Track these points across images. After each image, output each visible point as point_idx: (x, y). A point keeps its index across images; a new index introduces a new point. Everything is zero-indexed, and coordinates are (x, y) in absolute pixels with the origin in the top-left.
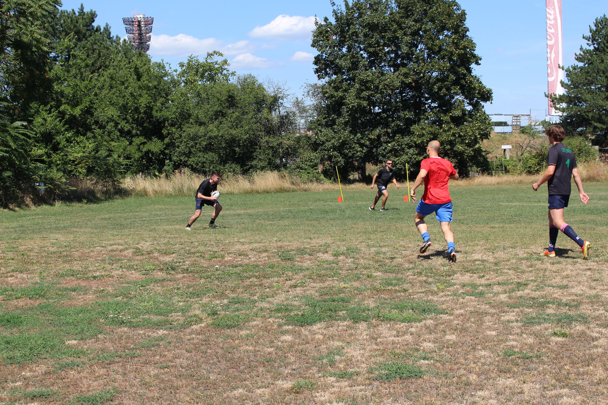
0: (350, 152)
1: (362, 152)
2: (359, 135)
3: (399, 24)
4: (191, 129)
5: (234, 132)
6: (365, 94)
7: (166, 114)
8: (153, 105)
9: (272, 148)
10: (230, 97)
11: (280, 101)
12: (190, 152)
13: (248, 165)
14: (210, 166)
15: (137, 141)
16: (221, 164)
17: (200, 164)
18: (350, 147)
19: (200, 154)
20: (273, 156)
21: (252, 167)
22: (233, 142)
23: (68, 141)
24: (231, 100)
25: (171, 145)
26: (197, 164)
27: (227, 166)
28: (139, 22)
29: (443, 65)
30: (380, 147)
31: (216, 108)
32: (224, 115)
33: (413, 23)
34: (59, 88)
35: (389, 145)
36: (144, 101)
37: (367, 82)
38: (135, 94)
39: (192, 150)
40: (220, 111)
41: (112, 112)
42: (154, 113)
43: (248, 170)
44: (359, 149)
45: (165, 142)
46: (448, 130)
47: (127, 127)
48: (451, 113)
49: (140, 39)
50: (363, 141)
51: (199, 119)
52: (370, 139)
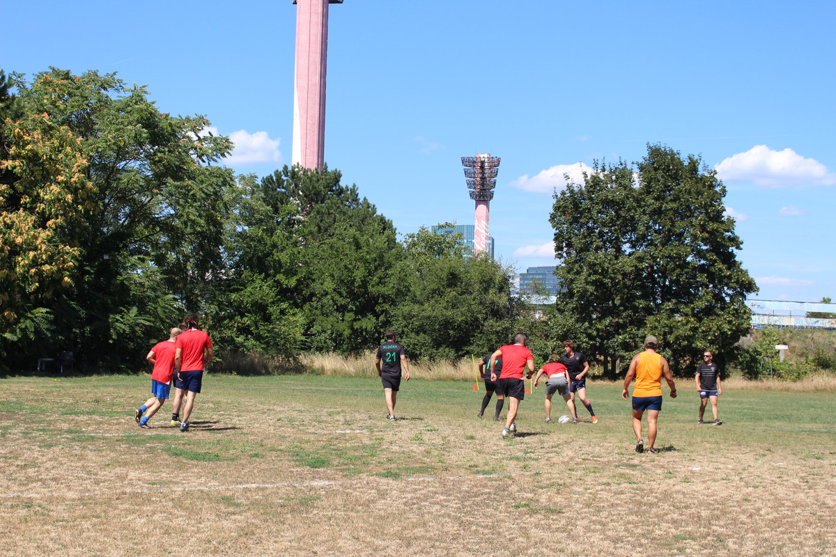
0: (575, 342)
1: (587, 343)
2: (587, 324)
3: (638, 201)
4: (405, 308)
5: (449, 313)
6: (593, 278)
7: (383, 290)
8: (370, 279)
9: (497, 332)
10: (452, 274)
11: (511, 281)
12: (403, 332)
13: (463, 350)
14: (421, 348)
15: (349, 316)
16: (433, 347)
17: (411, 346)
18: (575, 337)
19: (413, 335)
20: (496, 342)
21: (468, 353)
22: (447, 324)
23: (283, 312)
24: (453, 279)
25: (387, 323)
26: (408, 346)
27: (441, 349)
28: (483, 163)
29: (683, 249)
30: (611, 339)
31: (434, 286)
32: (441, 294)
33: (653, 201)
34: (277, 256)
35: (620, 337)
36: (359, 274)
37: (595, 265)
38: (350, 266)
39: (406, 329)
40: (439, 289)
41: (329, 285)
42: (370, 288)
43: (463, 356)
44: (585, 340)
45: (380, 320)
46: (687, 324)
47: (341, 301)
48: (693, 304)
49: (483, 185)
50: (590, 331)
51: (416, 297)
52: (598, 330)
